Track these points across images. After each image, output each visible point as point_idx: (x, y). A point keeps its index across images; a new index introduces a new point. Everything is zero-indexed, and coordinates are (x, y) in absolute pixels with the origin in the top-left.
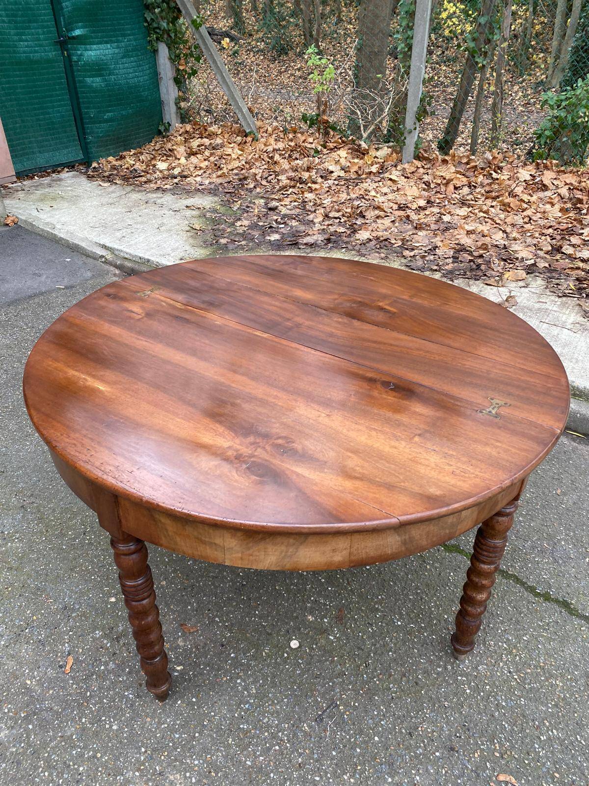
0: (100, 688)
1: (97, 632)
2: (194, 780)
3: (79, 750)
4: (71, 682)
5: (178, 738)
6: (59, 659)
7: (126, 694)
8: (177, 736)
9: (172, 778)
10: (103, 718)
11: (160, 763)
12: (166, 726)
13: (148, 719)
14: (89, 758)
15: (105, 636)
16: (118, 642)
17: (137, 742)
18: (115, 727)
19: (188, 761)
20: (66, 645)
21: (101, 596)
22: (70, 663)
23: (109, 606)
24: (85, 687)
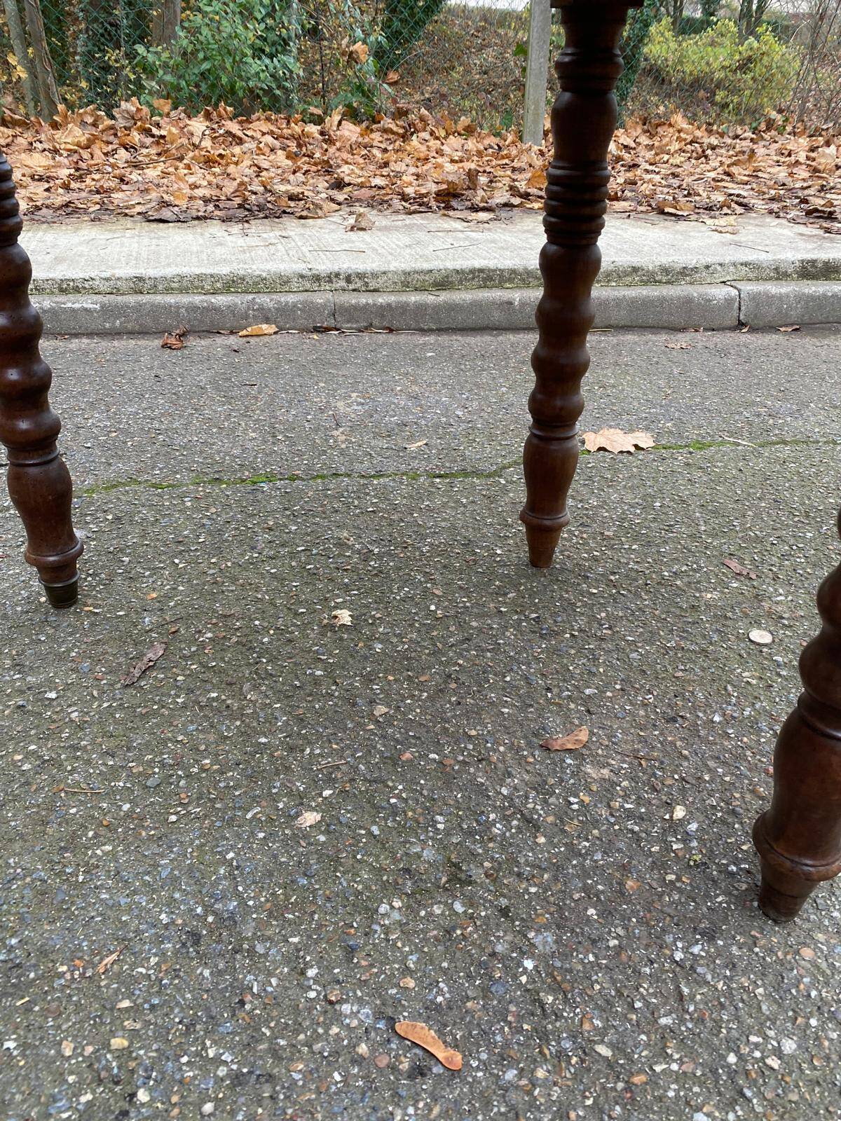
0: (605, 1008)
1: (384, 908)
4: (511, 1075)
6: (383, 1062)
7: (679, 956)
10: (733, 1059)
13: (807, 953)
15: (417, 899)
16: (470, 883)
18: (789, 1046)
20: (346, 1008)
21: (261, 835)
22: (426, 1035)
23: (322, 838)
24: (567, 1045)
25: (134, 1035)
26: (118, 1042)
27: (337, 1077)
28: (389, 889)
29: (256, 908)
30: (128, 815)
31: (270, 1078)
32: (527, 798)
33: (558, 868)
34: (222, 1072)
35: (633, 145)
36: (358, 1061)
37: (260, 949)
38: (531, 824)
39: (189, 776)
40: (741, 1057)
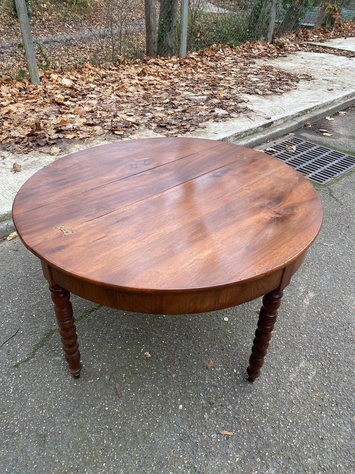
0: (244, 413)
1: (205, 416)
2: (293, 369)
3: (280, 423)
4: (239, 431)
5: (273, 374)
6: (222, 440)
7: (249, 399)
8: (272, 374)
9: (292, 379)
10: (262, 411)
11: (285, 383)
12: (267, 379)
14: (284, 418)
15: (208, 411)
16: (213, 404)
17: (275, 393)
18: (268, 404)
19: (284, 370)
20: (212, 436)
21: (175, 415)
22: (226, 432)
23: (186, 409)
24: (243, 422)
25: (187, 460)
26: (186, 462)
27: (218, 446)
28: (203, 413)
29: (186, 428)
30: (149, 425)
31: (210, 452)
32: (211, 381)
33: (224, 393)
34: (203, 456)
35: (76, 79)
36: (219, 442)
37: (193, 435)
38: (215, 387)
39: (152, 411)
40: (263, 410)
